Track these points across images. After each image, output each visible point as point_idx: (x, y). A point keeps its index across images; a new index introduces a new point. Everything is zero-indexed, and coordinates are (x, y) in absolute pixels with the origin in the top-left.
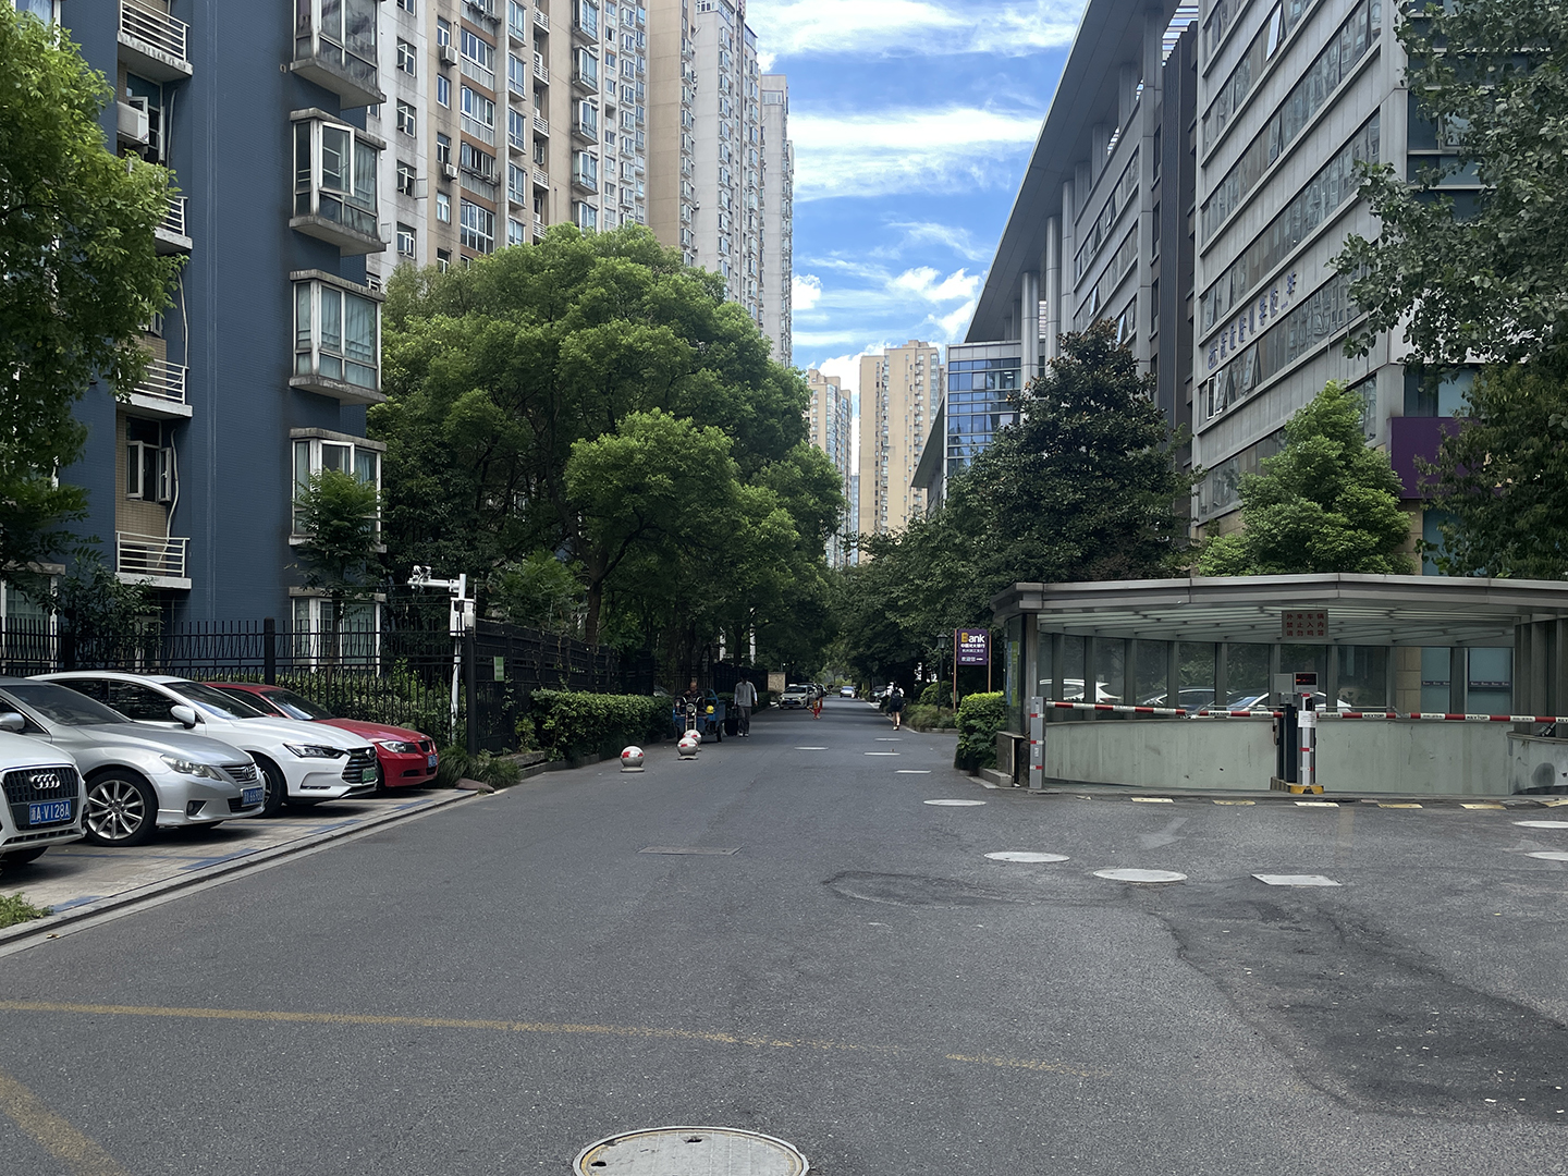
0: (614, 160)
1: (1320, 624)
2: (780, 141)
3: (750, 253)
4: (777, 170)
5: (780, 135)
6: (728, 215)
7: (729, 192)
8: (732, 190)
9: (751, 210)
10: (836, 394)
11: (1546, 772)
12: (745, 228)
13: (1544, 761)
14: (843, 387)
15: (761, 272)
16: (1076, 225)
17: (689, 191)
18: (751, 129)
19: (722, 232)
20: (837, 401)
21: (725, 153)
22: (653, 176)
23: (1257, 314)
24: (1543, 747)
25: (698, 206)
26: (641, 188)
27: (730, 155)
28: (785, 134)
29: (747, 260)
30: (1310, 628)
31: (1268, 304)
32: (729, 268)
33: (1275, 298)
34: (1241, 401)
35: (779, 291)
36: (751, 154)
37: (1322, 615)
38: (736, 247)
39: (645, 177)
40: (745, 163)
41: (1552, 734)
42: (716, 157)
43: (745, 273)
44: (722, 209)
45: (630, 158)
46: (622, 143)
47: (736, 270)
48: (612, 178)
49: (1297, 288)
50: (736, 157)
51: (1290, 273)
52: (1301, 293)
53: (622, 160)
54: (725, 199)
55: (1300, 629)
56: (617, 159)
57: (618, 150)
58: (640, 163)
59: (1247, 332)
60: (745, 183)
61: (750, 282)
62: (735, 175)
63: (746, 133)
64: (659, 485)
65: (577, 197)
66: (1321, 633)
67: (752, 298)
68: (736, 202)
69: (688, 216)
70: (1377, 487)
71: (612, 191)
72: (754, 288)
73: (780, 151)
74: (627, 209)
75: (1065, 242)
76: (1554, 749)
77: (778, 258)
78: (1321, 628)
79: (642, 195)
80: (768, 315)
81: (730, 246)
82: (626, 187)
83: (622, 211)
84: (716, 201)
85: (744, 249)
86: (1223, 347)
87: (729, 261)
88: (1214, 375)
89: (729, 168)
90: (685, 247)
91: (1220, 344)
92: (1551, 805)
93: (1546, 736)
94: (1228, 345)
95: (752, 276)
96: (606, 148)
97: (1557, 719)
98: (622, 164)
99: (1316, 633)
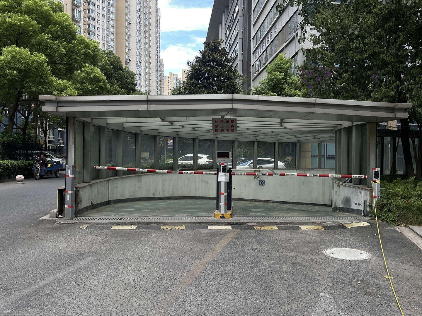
0: (105, 8)
1: (233, 126)
2: (155, 7)
3: (146, 37)
4: (155, 15)
5: (155, 6)
6: (139, 26)
7: (140, 20)
8: (141, 19)
9: (146, 25)
10: (176, 79)
11: (347, 201)
12: (144, 30)
13: (346, 195)
14: (178, 77)
15: (150, 42)
16: (225, 25)
17: (128, 18)
18: (146, 3)
19: (137, 30)
20: (176, 81)
21: (138, 9)
22: (118, 13)
23: (267, 40)
24: (346, 188)
25: (130, 23)
26: (113, 17)
27: (140, 9)
28: (157, 5)
29: (145, 39)
30: (227, 128)
31: (269, 37)
32: (140, 41)
33: (271, 35)
34: (262, 68)
35: (155, 48)
36: (146, 10)
37: (234, 121)
38: (142, 35)
39: (115, 13)
40: (144, 12)
41: (350, 182)
42: (136, 10)
43: (144, 42)
44: (137, 24)
45: (110, 8)
46: (107, 3)
47: (142, 41)
48: (104, 13)
49: (277, 30)
50: (142, 10)
51: (275, 26)
52: (278, 31)
53: (107, 8)
54: (138, 22)
55: (222, 128)
56: (106, 8)
57: (106, 5)
58: (113, 9)
59: (264, 46)
60: (144, 18)
61: (146, 45)
62: (141, 15)
63: (145, 4)
64: (11, 75)
65: (74, 7)
66: (233, 131)
67: (146, 49)
68: (142, 22)
69: (127, 25)
70: (296, 89)
71: (104, 17)
72: (147, 46)
73: (155, 10)
74: (109, 22)
75: (223, 30)
76: (351, 190)
77: (155, 39)
78: (233, 128)
79: (114, 19)
80: (152, 54)
81: (140, 34)
82: (108, 15)
83: (107, 22)
84: (136, 22)
85: (144, 36)
86: (258, 53)
87: (140, 38)
88: (256, 61)
89: (140, 13)
90: (127, 34)
91: (258, 52)
92: (349, 227)
93: (347, 182)
94: (259, 51)
95: (146, 43)
96: (103, 5)
97: (352, 176)
98: (107, 9)
99: (230, 131)
